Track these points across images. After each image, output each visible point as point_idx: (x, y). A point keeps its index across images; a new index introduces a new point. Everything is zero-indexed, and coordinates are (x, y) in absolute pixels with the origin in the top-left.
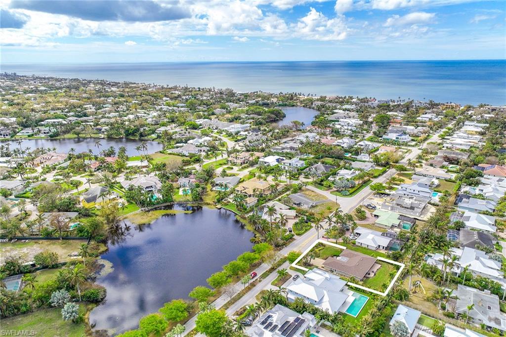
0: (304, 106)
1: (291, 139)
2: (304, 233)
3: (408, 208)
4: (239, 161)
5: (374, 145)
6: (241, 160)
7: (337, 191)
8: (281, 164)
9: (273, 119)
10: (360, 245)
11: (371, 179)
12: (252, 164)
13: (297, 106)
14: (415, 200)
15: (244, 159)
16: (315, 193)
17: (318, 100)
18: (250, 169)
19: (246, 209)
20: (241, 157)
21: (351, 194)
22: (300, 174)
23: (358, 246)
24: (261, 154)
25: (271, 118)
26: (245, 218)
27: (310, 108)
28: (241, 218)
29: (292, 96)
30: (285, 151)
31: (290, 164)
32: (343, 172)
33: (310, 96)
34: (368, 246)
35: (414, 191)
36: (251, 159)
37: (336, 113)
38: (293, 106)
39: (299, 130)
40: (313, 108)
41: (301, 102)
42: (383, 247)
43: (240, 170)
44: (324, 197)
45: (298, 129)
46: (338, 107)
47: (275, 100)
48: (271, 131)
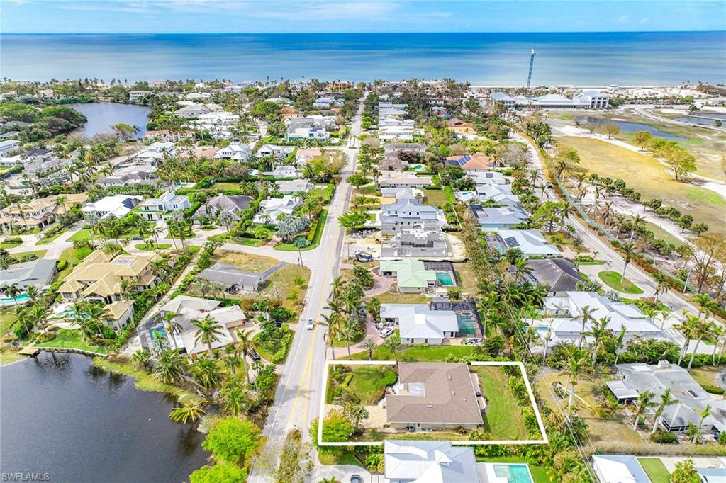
0: (113, 101)
1: (126, 158)
2: (286, 353)
3: (424, 246)
4: (32, 222)
5: (285, 150)
6: (37, 217)
7: (284, 241)
8: (140, 210)
9: (65, 128)
10: (409, 342)
11: (323, 208)
12: (69, 223)
13: (98, 101)
14: (425, 229)
15: (42, 215)
16: (246, 255)
17: (135, 89)
18: (68, 234)
19: (113, 337)
20: (35, 210)
21: (312, 242)
22: (191, 223)
23: (407, 346)
24: (82, 197)
25: (60, 125)
26: (123, 361)
27: (126, 103)
28: (112, 362)
29: (80, 84)
30: (132, 182)
31: (161, 208)
32: (270, 203)
33: (117, 83)
34: (426, 340)
35: (410, 213)
36: (61, 211)
37: (182, 107)
38: (91, 102)
39: (131, 141)
40: (133, 103)
41: (105, 94)
42: (452, 333)
43: (43, 241)
44: (267, 259)
45: (129, 139)
46: (180, 97)
47: (49, 93)
48: (73, 149)
